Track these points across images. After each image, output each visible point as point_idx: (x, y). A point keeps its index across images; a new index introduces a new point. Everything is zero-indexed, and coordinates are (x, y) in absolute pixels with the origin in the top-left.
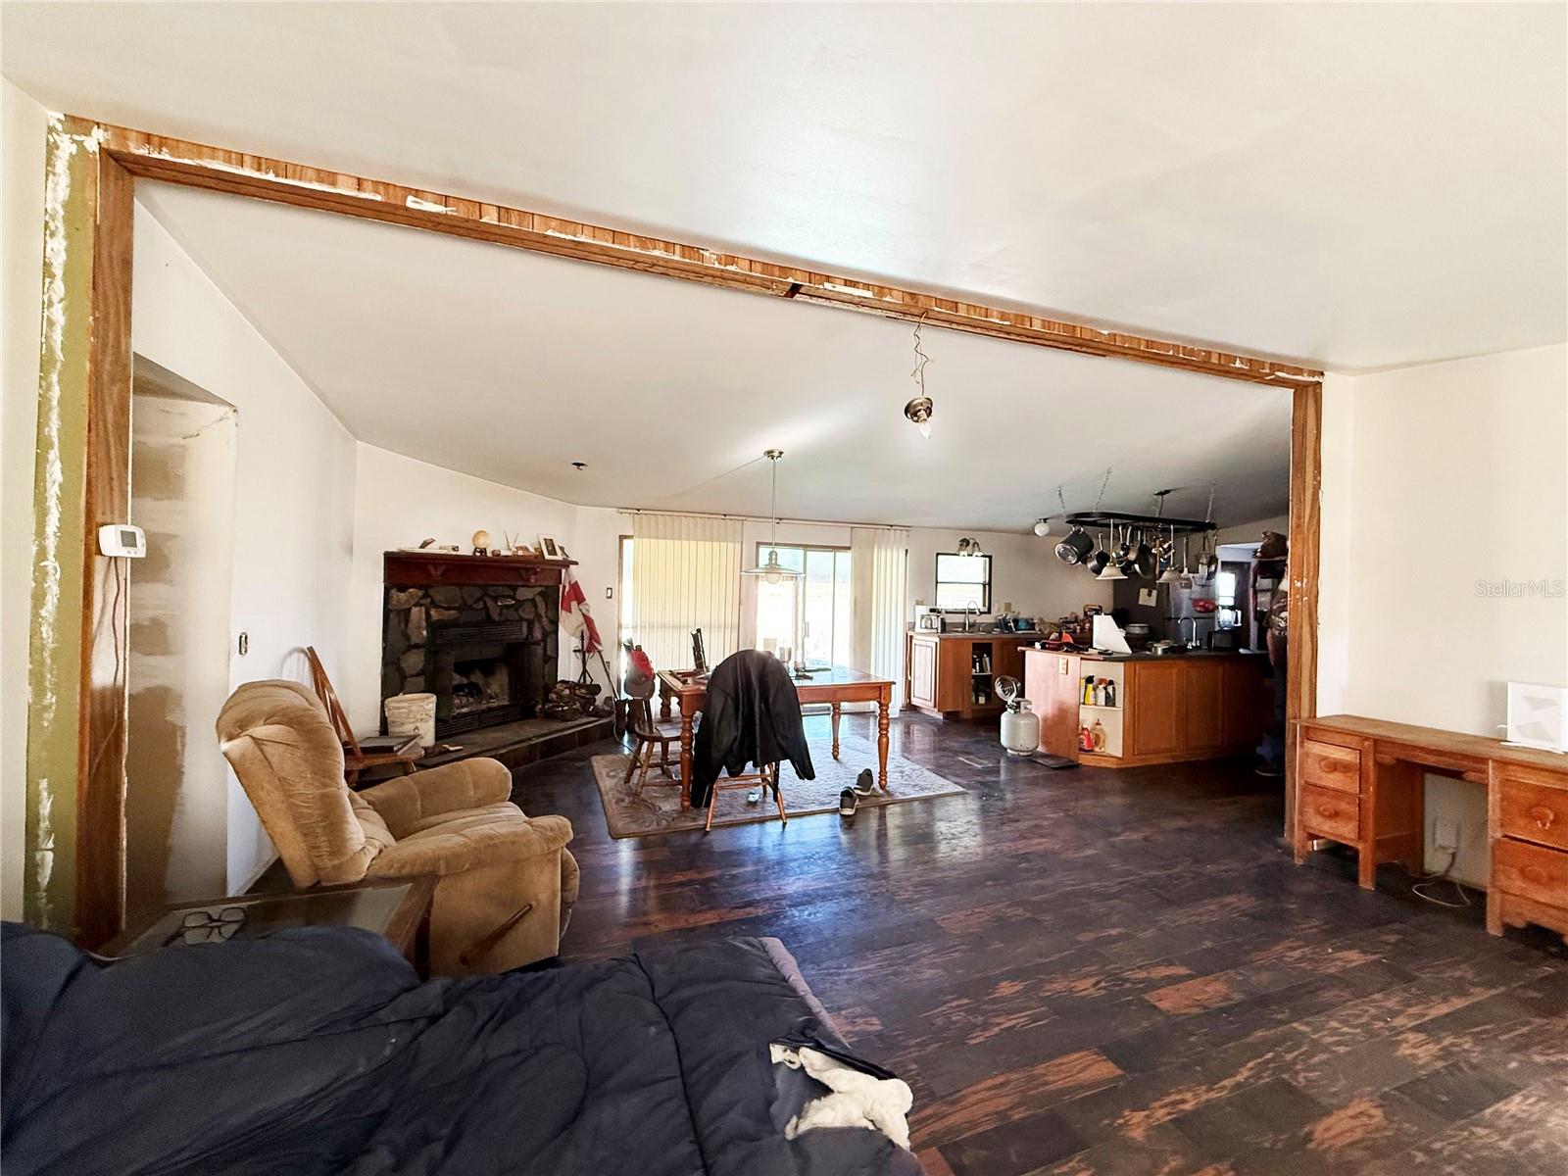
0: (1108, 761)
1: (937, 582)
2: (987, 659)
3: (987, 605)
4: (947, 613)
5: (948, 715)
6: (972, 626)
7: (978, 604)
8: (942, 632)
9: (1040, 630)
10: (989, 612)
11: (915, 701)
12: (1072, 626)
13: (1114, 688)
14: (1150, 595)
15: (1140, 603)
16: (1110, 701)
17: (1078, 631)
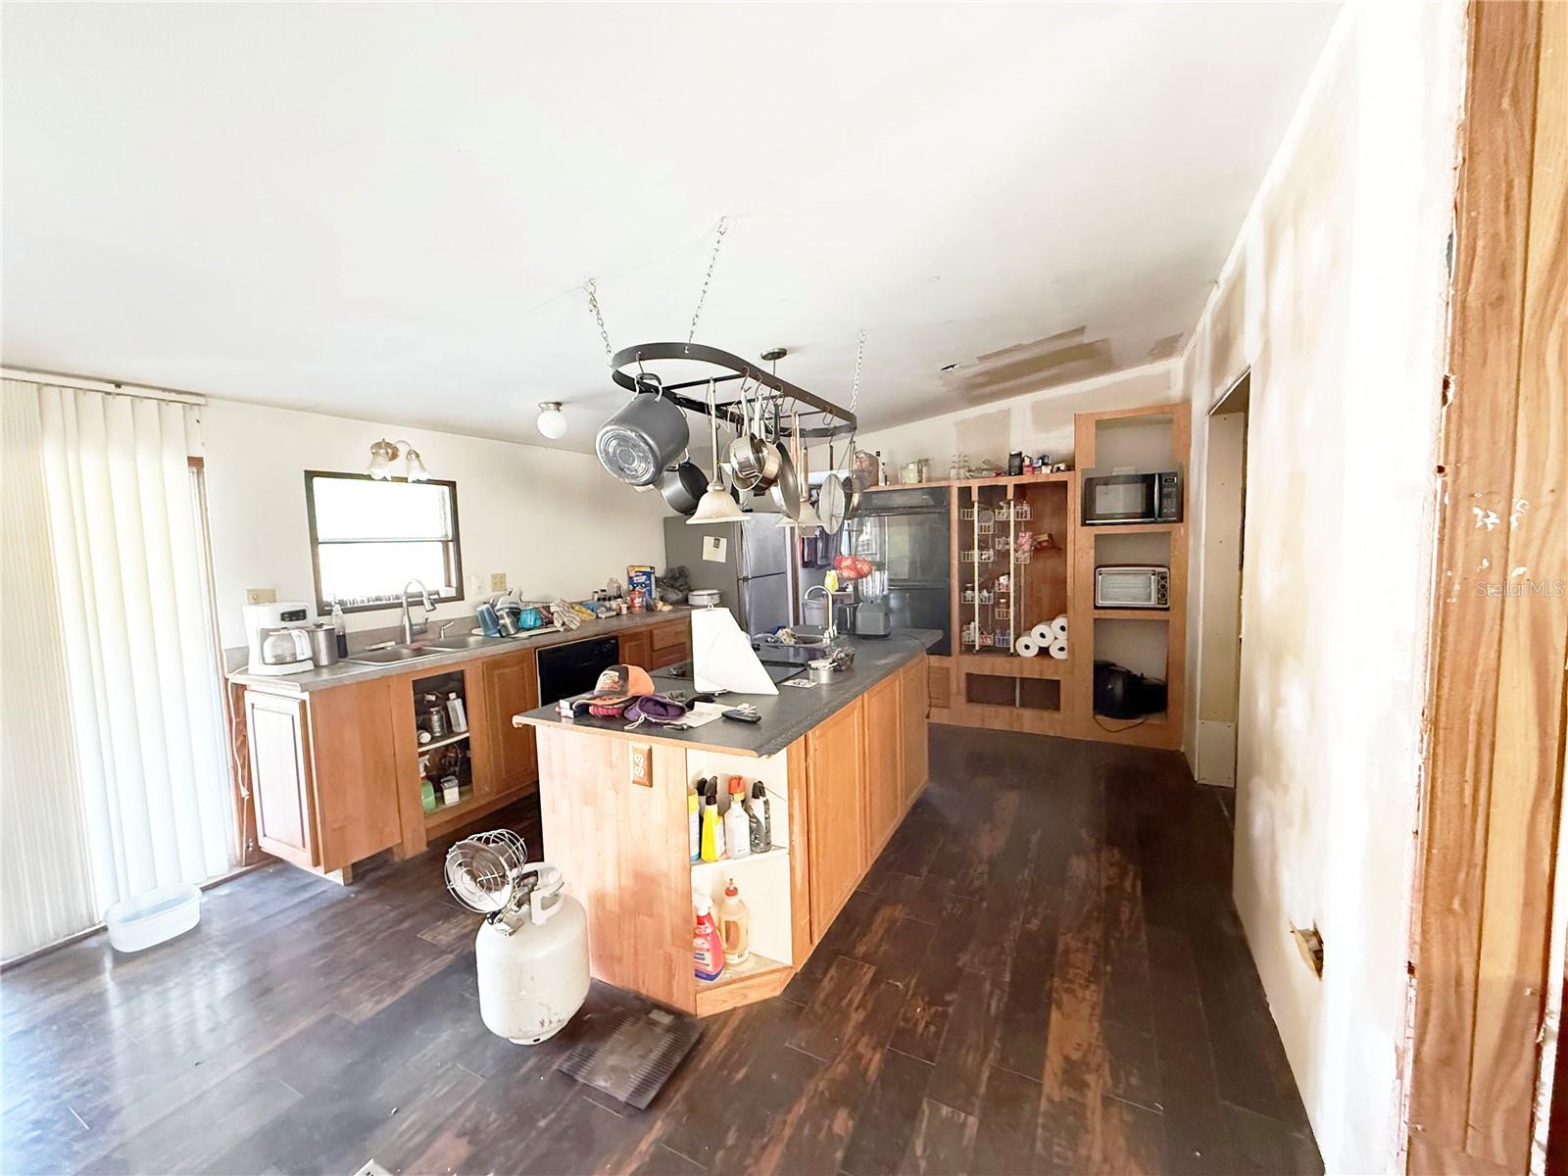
0: (759, 986)
1: (315, 541)
2: (458, 703)
3: (454, 583)
4: (346, 611)
5: (358, 873)
6: (419, 632)
7: (432, 576)
8: (333, 663)
9: (563, 624)
10: (460, 596)
11: (268, 845)
12: (614, 604)
13: (766, 803)
14: (717, 546)
15: (705, 557)
16: (759, 838)
17: (624, 611)
